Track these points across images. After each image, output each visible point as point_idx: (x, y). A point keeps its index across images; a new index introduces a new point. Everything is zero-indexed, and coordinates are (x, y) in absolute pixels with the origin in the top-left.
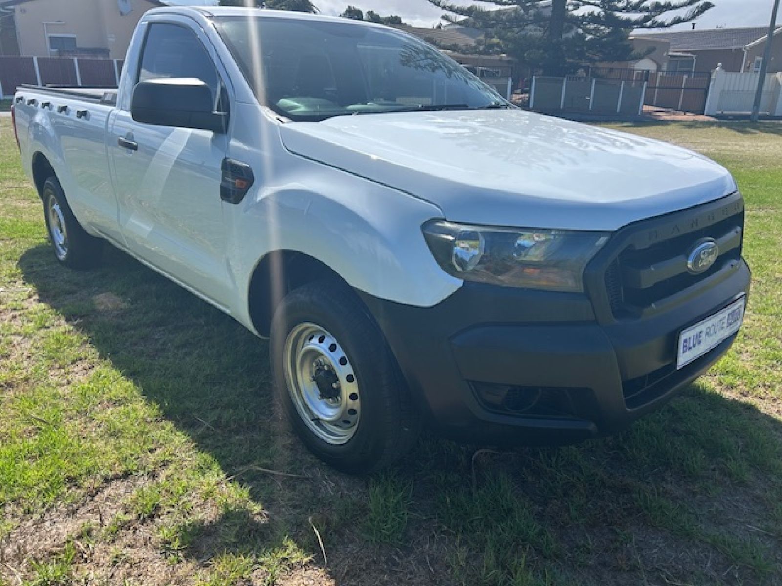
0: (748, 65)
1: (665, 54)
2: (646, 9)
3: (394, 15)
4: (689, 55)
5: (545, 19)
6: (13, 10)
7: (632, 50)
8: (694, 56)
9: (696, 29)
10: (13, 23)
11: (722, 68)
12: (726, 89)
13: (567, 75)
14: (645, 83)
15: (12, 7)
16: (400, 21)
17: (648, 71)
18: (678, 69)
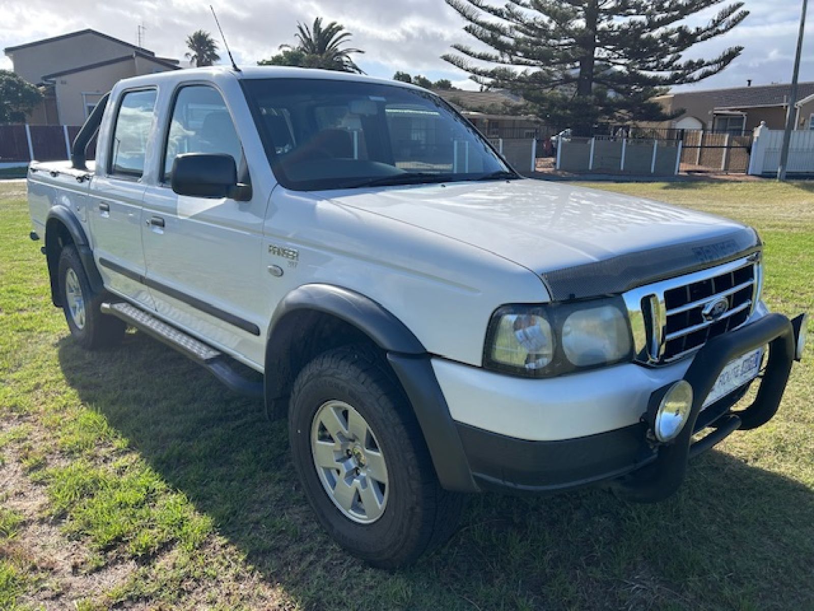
0: (802, 122)
1: (710, 112)
2: (678, 68)
3: (444, 79)
4: (739, 112)
5: (574, 80)
6: (55, 82)
7: (661, 109)
8: (744, 114)
9: (752, 85)
10: (54, 94)
11: (766, 125)
12: (772, 146)
13: (595, 136)
14: (681, 142)
15: (53, 79)
16: (450, 85)
17: (683, 130)
18: (728, 128)
